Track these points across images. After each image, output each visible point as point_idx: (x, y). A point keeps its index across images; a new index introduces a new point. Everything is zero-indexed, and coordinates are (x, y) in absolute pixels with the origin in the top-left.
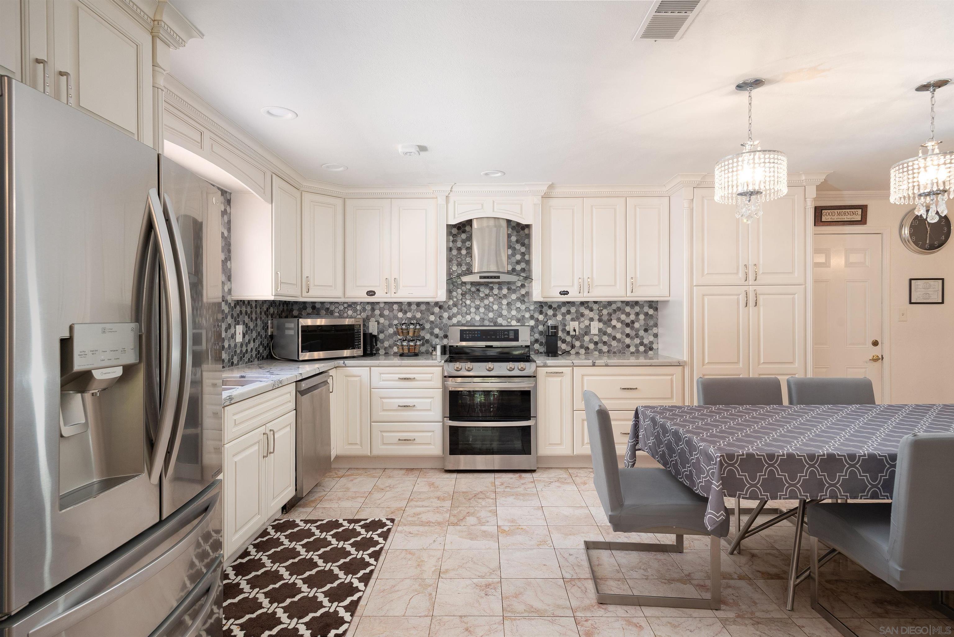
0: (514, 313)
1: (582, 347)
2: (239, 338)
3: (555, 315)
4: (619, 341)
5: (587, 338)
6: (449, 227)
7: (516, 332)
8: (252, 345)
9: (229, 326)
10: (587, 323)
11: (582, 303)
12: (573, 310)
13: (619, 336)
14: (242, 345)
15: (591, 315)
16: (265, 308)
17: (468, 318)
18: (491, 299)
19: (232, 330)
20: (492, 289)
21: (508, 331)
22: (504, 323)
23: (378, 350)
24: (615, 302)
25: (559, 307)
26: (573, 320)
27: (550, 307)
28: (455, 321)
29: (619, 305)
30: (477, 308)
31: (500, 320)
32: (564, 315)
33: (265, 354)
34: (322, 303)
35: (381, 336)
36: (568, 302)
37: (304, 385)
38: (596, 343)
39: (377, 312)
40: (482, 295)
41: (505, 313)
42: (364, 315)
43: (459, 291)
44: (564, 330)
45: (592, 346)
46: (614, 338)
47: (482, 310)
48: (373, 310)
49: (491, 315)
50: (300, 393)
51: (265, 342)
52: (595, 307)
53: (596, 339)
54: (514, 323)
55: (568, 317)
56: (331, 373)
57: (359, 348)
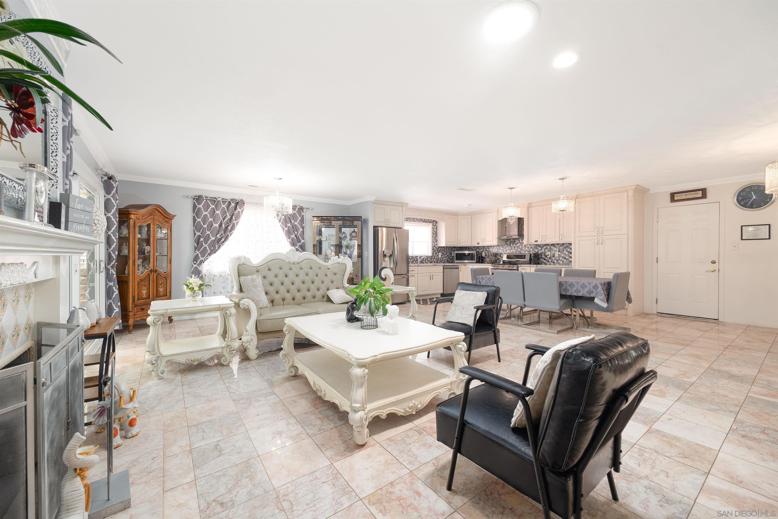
0: (527, 249)
1: (552, 262)
2: (440, 256)
3: (541, 250)
4: (567, 259)
5: (554, 258)
6: (499, 221)
7: (525, 256)
8: (445, 258)
9: (437, 253)
10: (554, 252)
11: (552, 245)
12: (548, 247)
13: (567, 257)
14: (441, 258)
15: (556, 249)
16: (451, 248)
17: (512, 251)
18: (519, 244)
19: (438, 254)
20: (519, 240)
21: (522, 255)
22: (523, 253)
23: (485, 261)
24: (566, 244)
25: (543, 246)
26: (548, 251)
27: (540, 246)
28: (507, 252)
29: (567, 245)
30: (515, 247)
31: (522, 252)
32: (545, 249)
33: (451, 261)
34: (471, 247)
35: (486, 257)
36: (546, 244)
37: (445, 267)
38: (557, 260)
39: (485, 249)
40: (516, 243)
41: (524, 249)
42: (481, 250)
43: (509, 242)
44: (545, 255)
45: (556, 261)
46: (565, 258)
47: (516, 248)
48: (484, 249)
49: (519, 250)
50: (444, 268)
51: (451, 258)
52: (557, 246)
53: (557, 258)
54: (527, 252)
55: (547, 250)
56: (460, 266)
57: (475, 260)
